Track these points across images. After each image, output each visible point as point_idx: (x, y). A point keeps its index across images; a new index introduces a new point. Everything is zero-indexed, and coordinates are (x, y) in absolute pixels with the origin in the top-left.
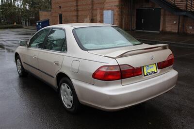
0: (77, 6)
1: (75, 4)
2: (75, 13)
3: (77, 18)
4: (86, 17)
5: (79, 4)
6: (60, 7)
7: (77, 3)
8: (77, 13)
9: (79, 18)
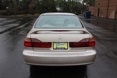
0: (108, 3)
1: (107, 2)
2: (107, 8)
3: (108, 11)
4: (113, 10)
5: (110, 2)
6: (99, 4)
7: (109, 1)
8: (108, 8)
9: (109, 11)
